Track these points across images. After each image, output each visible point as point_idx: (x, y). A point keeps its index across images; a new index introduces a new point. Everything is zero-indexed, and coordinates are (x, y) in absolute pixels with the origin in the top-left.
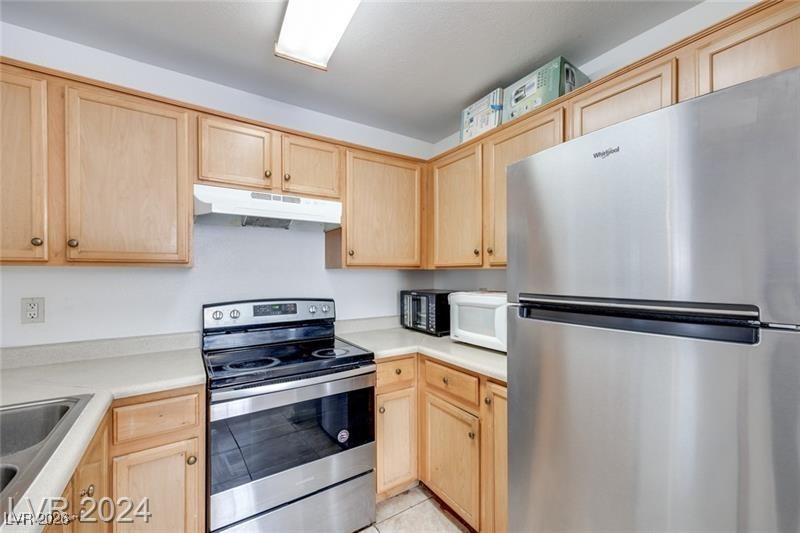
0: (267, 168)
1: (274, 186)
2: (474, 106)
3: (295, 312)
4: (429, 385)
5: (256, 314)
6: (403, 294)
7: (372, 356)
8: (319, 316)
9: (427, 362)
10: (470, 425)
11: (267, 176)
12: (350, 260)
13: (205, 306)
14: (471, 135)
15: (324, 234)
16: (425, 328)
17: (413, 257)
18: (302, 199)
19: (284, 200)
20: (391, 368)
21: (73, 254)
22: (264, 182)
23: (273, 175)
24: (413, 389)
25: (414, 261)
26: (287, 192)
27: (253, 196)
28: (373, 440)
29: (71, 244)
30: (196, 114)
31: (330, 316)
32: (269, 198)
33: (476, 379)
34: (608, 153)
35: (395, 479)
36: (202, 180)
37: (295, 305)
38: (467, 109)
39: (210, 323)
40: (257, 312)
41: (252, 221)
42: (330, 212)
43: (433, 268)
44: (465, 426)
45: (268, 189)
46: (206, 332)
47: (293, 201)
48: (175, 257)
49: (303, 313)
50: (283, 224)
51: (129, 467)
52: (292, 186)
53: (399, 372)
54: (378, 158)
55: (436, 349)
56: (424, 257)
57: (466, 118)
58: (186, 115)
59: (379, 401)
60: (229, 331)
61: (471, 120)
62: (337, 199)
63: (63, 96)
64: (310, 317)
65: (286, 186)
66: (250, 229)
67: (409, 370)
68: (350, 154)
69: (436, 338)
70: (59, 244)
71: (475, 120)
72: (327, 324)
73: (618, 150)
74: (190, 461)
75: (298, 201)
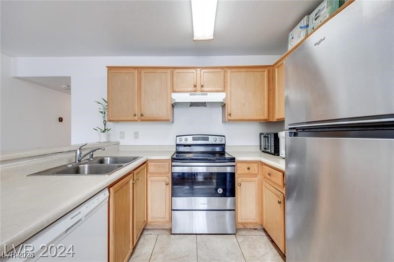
0: (195, 83)
1: (198, 90)
2: (294, 30)
3: (208, 140)
4: (265, 177)
5: (193, 140)
6: (261, 134)
7: (234, 159)
8: (218, 142)
9: (264, 166)
10: (279, 197)
11: (195, 86)
12: (229, 118)
13: (177, 136)
14: (292, 46)
15: (221, 108)
16: (269, 151)
17: (264, 115)
18: (208, 93)
19: (202, 95)
20: (245, 166)
21: (142, 118)
22: (194, 89)
23: (197, 85)
24: (257, 178)
25: (265, 117)
26: (202, 91)
27: (190, 95)
28: (235, 196)
29: (142, 115)
30: (172, 69)
31: (223, 142)
32: (196, 95)
33: (282, 173)
34: (319, 43)
35: (247, 219)
36: (174, 92)
37: (208, 137)
38: (290, 33)
39: (178, 143)
40: (194, 139)
41: (193, 104)
42: (219, 97)
43: (276, 120)
44: (278, 198)
45: (195, 91)
46: (178, 145)
47: (204, 95)
48: (166, 118)
49: (211, 141)
50: (204, 104)
51: (152, 181)
52: (204, 89)
53: (249, 169)
54: (243, 70)
55: (270, 160)
56: (270, 115)
57: (290, 38)
58: (169, 71)
59: (238, 180)
60: (185, 146)
61: (293, 38)
62: (224, 91)
63: (140, 73)
64: (214, 143)
65: (202, 89)
66: (192, 108)
67: (254, 168)
68: (229, 71)
69: (274, 156)
70: (140, 116)
71: (294, 38)
72: (223, 146)
73: (324, 39)
74: (167, 184)
75: (207, 94)
